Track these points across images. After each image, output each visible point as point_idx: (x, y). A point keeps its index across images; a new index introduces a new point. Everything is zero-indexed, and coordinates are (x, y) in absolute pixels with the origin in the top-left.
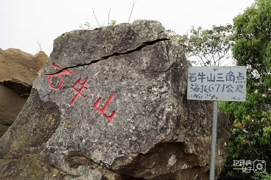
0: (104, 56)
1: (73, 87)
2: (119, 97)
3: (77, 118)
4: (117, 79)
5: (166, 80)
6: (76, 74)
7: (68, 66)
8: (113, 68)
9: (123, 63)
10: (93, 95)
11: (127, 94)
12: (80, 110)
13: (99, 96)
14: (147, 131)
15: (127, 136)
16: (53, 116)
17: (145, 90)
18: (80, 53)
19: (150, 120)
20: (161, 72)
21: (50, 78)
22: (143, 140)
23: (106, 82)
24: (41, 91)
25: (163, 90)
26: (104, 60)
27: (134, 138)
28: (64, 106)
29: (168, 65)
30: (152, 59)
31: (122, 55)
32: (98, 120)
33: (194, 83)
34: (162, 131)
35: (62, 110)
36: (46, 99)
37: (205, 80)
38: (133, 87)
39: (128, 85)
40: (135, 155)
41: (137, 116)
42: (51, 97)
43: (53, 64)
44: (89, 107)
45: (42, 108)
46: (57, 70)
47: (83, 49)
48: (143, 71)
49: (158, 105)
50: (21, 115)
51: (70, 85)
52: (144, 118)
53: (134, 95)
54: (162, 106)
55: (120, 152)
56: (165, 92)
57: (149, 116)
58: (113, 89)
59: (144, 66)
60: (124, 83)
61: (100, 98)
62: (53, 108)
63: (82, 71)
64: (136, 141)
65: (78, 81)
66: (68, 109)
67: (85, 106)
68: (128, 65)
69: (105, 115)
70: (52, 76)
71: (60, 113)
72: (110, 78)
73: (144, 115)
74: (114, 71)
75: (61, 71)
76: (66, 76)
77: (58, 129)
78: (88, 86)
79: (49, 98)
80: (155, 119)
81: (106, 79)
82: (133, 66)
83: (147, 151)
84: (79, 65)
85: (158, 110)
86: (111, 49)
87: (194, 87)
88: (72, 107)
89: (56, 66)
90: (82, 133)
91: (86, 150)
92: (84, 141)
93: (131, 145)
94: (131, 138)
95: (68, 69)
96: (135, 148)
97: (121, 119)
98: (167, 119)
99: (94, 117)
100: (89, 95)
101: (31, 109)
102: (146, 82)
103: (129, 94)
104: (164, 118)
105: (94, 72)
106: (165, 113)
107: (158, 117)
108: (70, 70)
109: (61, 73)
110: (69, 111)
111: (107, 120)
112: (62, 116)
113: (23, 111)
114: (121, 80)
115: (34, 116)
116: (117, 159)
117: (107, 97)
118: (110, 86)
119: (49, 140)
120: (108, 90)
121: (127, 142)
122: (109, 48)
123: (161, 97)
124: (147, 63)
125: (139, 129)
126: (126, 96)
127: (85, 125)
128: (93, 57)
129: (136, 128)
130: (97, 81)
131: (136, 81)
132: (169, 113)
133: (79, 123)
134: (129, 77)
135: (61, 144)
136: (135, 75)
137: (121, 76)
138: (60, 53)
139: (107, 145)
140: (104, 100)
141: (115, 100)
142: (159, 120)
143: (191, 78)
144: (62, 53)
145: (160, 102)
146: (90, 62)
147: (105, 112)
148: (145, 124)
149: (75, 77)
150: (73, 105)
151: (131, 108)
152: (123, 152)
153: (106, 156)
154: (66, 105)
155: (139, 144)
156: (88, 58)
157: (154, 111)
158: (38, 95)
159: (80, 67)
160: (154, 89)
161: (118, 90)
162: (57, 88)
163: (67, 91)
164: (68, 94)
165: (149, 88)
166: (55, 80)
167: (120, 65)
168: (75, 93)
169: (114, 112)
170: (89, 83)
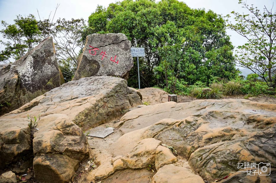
0: (109, 44)
1: (101, 54)
2: (118, 56)
3: (106, 64)
4: (116, 51)
6: (101, 50)
7: (97, 47)
9: (116, 46)
11: (120, 55)
12: (106, 62)
13: (111, 57)
14: (129, 65)
15: (124, 67)
16: (96, 64)
18: (100, 43)
20: (128, 49)
23: (112, 52)
24: (88, 56)
27: (126, 67)
28: (99, 61)
30: (125, 45)
31: (115, 44)
32: (114, 64)
35: (99, 62)
36: (91, 59)
38: (122, 53)
39: (120, 53)
40: (127, 72)
41: (125, 61)
42: (93, 58)
43: (90, 46)
44: (109, 60)
45: (90, 62)
46: (92, 48)
47: (101, 41)
48: (123, 49)
51: (99, 53)
53: (122, 56)
54: (131, 58)
55: (123, 72)
57: (128, 61)
58: (116, 54)
59: (123, 47)
60: (118, 52)
61: (112, 57)
62: (95, 62)
63: (103, 48)
65: (102, 52)
66: (102, 61)
68: (118, 47)
70: (90, 50)
71: (99, 63)
74: (114, 49)
76: (97, 50)
77: (100, 68)
80: (130, 62)
82: (120, 47)
83: (130, 70)
84: (100, 47)
85: (130, 59)
86: (111, 42)
90: (110, 68)
91: (112, 73)
92: (111, 70)
93: (125, 69)
96: (127, 70)
97: (121, 63)
99: (112, 63)
100: (108, 56)
101: (85, 63)
102: (125, 52)
105: (107, 49)
109: (94, 49)
110: (102, 62)
111: (117, 63)
115: (87, 65)
116: (123, 73)
119: (98, 72)
120: (114, 54)
121: (124, 68)
122: (111, 41)
127: (110, 66)
129: (126, 64)
130: (109, 52)
134: (119, 50)
135: (103, 73)
136: (121, 50)
138: (92, 42)
139: (119, 70)
140: (113, 58)
141: (117, 57)
144: (93, 42)
146: (105, 46)
147: (115, 61)
148: (128, 63)
151: (122, 59)
153: (120, 73)
154: (100, 60)
156: (104, 44)
157: (129, 60)
158: (86, 57)
159: (101, 47)
160: (127, 54)
161: (117, 55)
162: (94, 55)
163: (98, 56)
164: (100, 57)
165: (126, 54)
166: (92, 52)
167: (115, 47)
168: (102, 56)
169: (118, 61)
170: (107, 52)
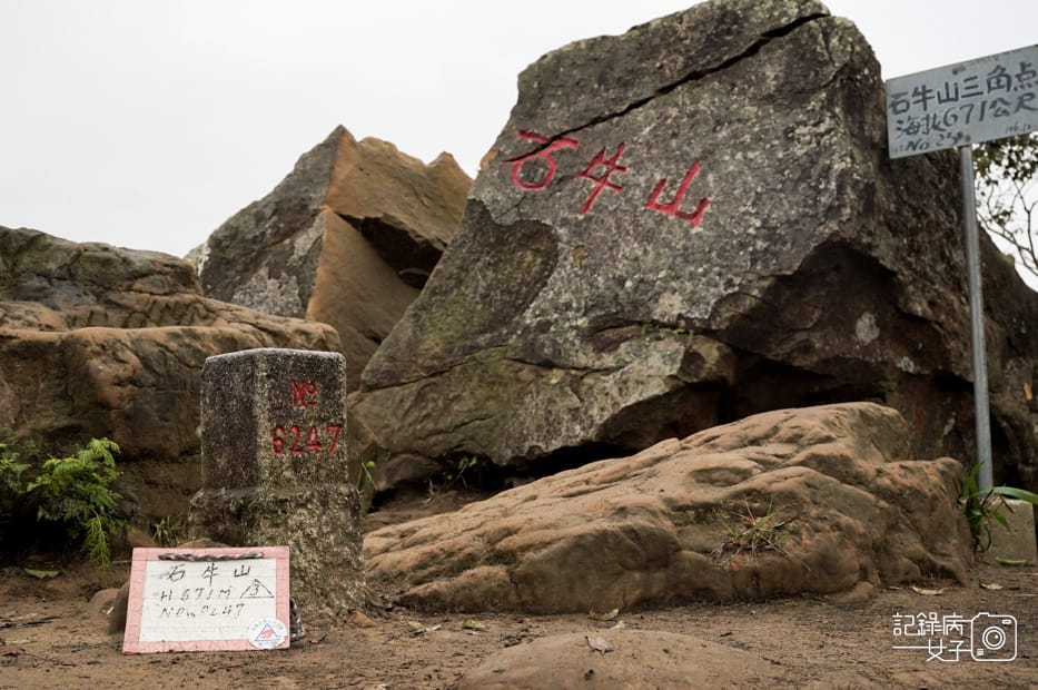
0: (660, 86)
1: (584, 173)
2: (712, 166)
3: (604, 241)
4: (702, 129)
5: (829, 104)
6: (590, 143)
7: (566, 128)
8: (690, 108)
9: (714, 92)
10: (642, 180)
11: (733, 156)
12: (611, 221)
13: (658, 177)
14: (790, 223)
15: (743, 246)
16: (537, 252)
17: (778, 138)
18: (594, 93)
19: (799, 198)
20: (814, 91)
21: (515, 167)
22: (784, 243)
23: (674, 143)
24: (495, 201)
25: (823, 128)
26: (664, 97)
27: (760, 244)
28: (565, 222)
29: (831, 71)
30: (789, 65)
31: (709, 76)
32: (664, 229)
33: (903, 116)
34: (830, 214)
35: (561, 231)
36: (509, 219)
37: (933, 103)
38: (747, 138)
39: (735, 136)
40: (765, 284)
41: (765, 197)
42: (526, 209)
43: (523, 133)
44: (636, 207)
45: (501, 241)
46: (534, 143)
47: (602, 80)
48: (770, 98)
49: (813, 163)
50: (439, 271)
51: (575, 170)
52: (782, 195)
53: (751, 155)
54: (824, 162)
55: (729, 284)
56: (828, 132)
57: (794, 190)
58: (696, 152)
59: (771, 85)
60: (723, 134)
61: (663, 181)
62: (536, 235)
63: (606, 132)
64: (766, 250)
65: (599, 157)
66: (578, 224)
67: (624, 206)
68: (729, 93)
69: (681, 215)
70: (522, 162)
71: (555, 239)
72: (684, 131)
73: (781, 191)
74: (692, 115)
75: (544, 146)
76: (562, 152)
77: (555, 274)
78: (629, 161)
79: (520, 214)
80: (811, 192)
81: (675, 135)
82: (743, 92)
83: (796, 266)
84: (594, 122)
85: (815, 173)
86: (680, 65)
87: (905, 126)
88: (588, 219)
89: (531, 135)
90: (622, 268)
91: (635, 305)
92: (629, 284)
93: (754, 262)
94: (754, 245)
95: (565, 137)
96: (766, 266)
97: (724, 212)
98: (840, 188)
99: (651, 223)
100: (633, 180)
101: (470, 252)
102: (777, 121)
103: (739, 156)
104: (833, 185)
105: (640, 129)
106: (833, 176)
107: (816, 188)
108: (572, 136)
109: (548, 150)
110: (579, 229)
111: (686, 223)
112: (560, 245)
113: (444, 262)
114: (714, 130)
115: (480, 264)
116: (722, 301)
117: (680, 175)
118: (686, 148)
119: (532, 305)
120: (683, 158)
121: (743, 258)
122: (674, 65)
123: (818, 143)
124: (776, 78)
125: (773, 223)
126: (731, 162)
127: (632, 248)
128: (631, 95)
129: (765, 221)
130: (649, 146)
131: (754, 124)
132: (844, 174)
133: (611, 249)
134: (734, 118)
135: (568, 306)
136: (750, 110)
137: (712, 123)
138: (539, 103)
139: (692, 276)
140: (673, 182)
141: (704, 175)
142: (819, 192)
143: (894, 105)
144: (543, 102)
145: (818, 154)
146: (625, 107)
147: (680, 207)
148: (785, 210)
149: (589, 151)
150: (589, 213)
151: (745, 183)
152: (737, 281)
153: (692, 301)
154: (572, 217)
155: (775, 254)
156: (618, 100)
157: (805, 176)
158: (485, 211)
159: (600, 125)
160: (801, 130)
161: (708, 153)
162: (540, 186)
163: (568, 187)
164: (574, 191)
165: (789, 131)
166: (530, 170)
167: (707, 99)
168: (594, 185)
169: (703, 202)
170: (629, 154)
